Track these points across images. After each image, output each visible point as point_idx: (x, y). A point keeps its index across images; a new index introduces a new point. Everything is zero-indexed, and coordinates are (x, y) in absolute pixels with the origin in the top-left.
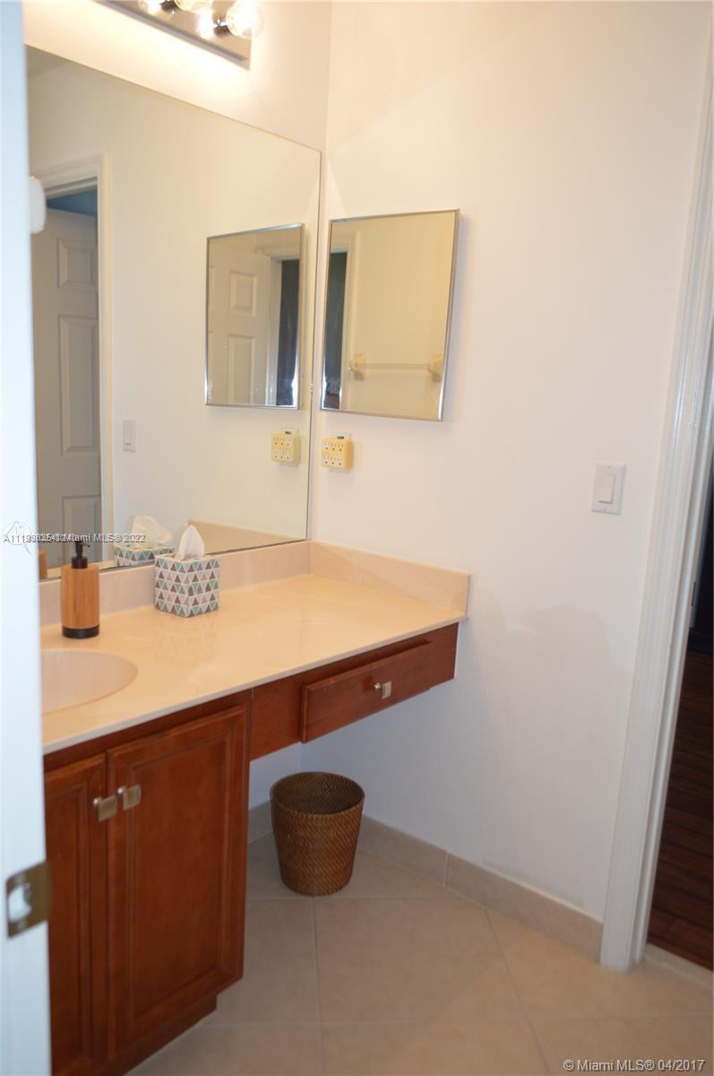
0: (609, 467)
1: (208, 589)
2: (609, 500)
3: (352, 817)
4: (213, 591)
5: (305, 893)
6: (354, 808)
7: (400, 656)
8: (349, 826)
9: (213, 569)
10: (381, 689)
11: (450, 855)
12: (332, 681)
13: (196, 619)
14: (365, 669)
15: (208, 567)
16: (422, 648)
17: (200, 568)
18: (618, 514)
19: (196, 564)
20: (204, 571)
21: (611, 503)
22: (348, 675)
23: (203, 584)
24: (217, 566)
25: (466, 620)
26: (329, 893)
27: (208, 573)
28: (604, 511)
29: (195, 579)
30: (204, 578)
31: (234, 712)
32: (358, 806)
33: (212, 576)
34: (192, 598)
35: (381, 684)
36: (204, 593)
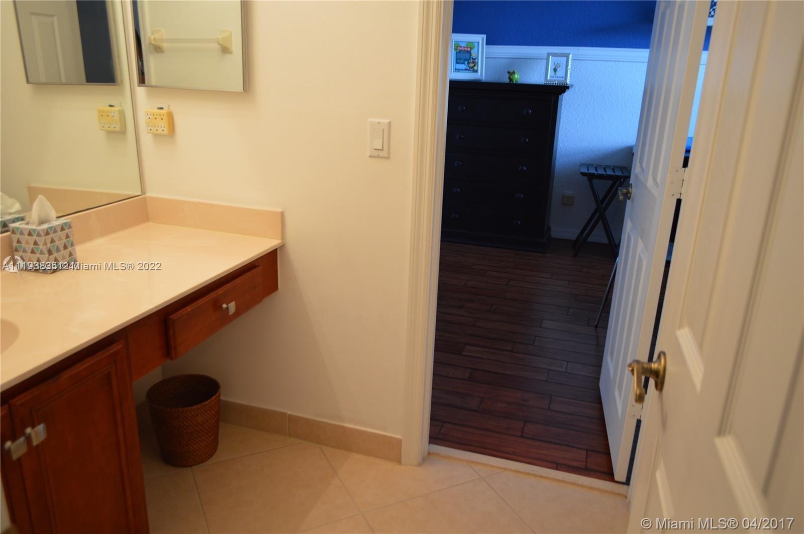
0: (379, 123)
1: (65, 247)
2: (381, 148)
3: (213, 403)
4: (70, 249)
5: (185, 466)
6: (214, 397)
7: (238, 281)
8: (212, 411)
9: (67, 231)
10: (227, 308)
11: (289, 415)
12: (189, 309)
13: (58, 275)
14: (213, 295)
15: (63, 229)
16: (254, 271)
17: (55, 231)
18: (388, 158)
19: (50, 228)
20: (60, 233)
21: (382, 150)
22: (201, 301)
23: (59, 244)
24: (70, 227)
25: (282, 246)
26: (203, 462)
27: (63, 234)
28: (378, 157)
29: (52, 241)
30: (60, 239)
31: (115, 348)
32: (217, 395)
33: (67, 237)
34: (52, 257)
35: (227, 304)
36: (63, 252)
